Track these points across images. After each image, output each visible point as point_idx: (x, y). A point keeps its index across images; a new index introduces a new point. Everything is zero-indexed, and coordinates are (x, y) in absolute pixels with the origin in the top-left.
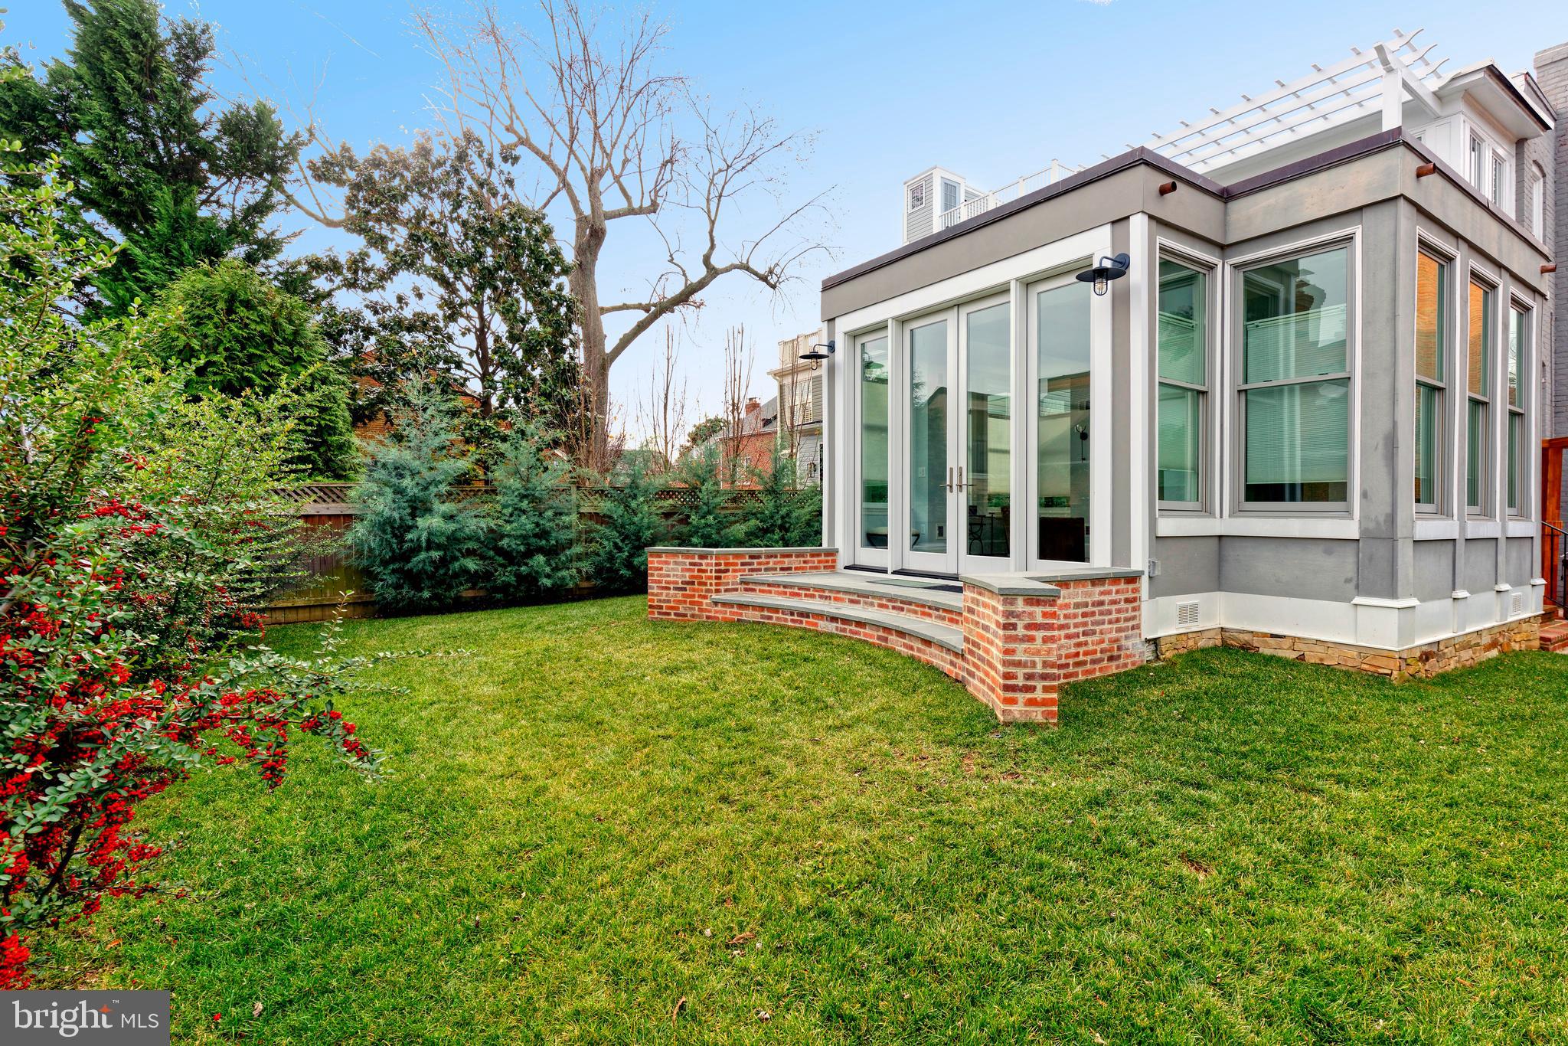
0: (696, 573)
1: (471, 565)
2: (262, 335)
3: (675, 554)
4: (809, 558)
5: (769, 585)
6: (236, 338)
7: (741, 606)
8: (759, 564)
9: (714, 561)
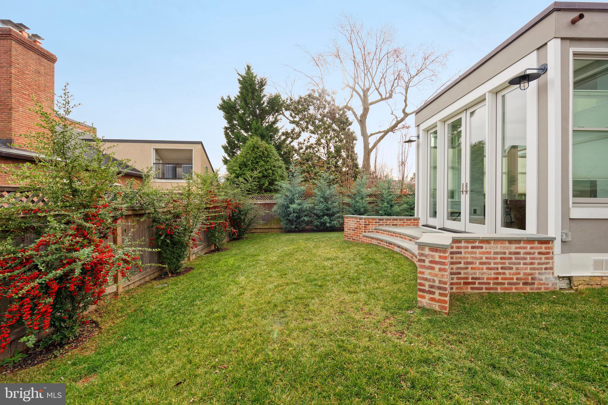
0: (358, 225)
1: (306, 219)
2: (260, 156)
3: (352, 218)
4: (405, 221)
5: (384, 231)
6: (254, 158)
7: (372, 238)
8: (383, 222)
9: (364, 221)
